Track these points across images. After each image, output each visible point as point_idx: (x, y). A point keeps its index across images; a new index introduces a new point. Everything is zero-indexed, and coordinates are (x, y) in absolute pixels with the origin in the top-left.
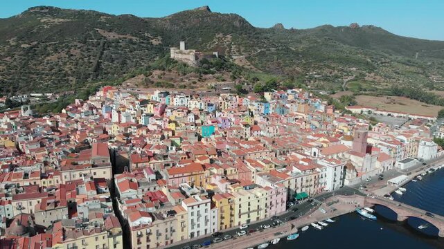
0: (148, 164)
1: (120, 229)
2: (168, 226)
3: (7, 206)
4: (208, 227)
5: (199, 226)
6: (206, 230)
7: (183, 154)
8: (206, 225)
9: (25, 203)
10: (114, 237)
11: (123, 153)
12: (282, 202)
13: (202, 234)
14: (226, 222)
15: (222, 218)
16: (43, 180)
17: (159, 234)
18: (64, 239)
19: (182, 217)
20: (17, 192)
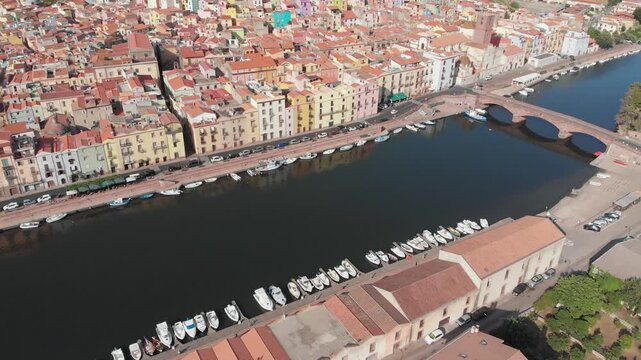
0: (203, 59)
1: (179, 125)
2: (236, 125)
3: (36, 107)
4: (283, 129)
5: (272, 127)
6: (281, 132)
7: (248, 47)
8: (281, 125)
9: (57, 104)
10: (174, 134)
11: (169, 47)
12: (373, 102)
13: (277, 136)
14: (305, 123)
15: (300, 118)
16: (73, 79)
17: (225, 134)
18: (115, 134)
19: (252, 115)
20: (44, 91)
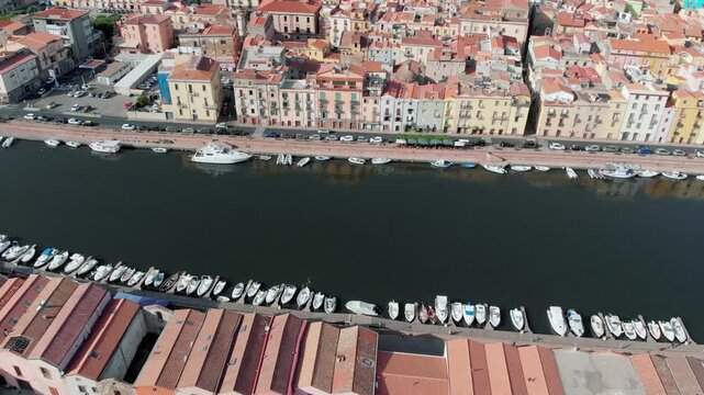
0: (581, 30)
1: (529, 99)
2: (594, 114)
3: (395, 49)
4: (652, 132)
5: (639, 126)
6: (648, 135)
7: (642, 26)
8: (651, 128)
9: (415, 50)
10: (519, 107)
11: (548, 10)
13: (641, 139)
14: (685, 133)
15: (680, 125)
16: (438, 27)
17: (577, 120)
18: (459, 94)
19: (618, 106)
20: (408, 35)
